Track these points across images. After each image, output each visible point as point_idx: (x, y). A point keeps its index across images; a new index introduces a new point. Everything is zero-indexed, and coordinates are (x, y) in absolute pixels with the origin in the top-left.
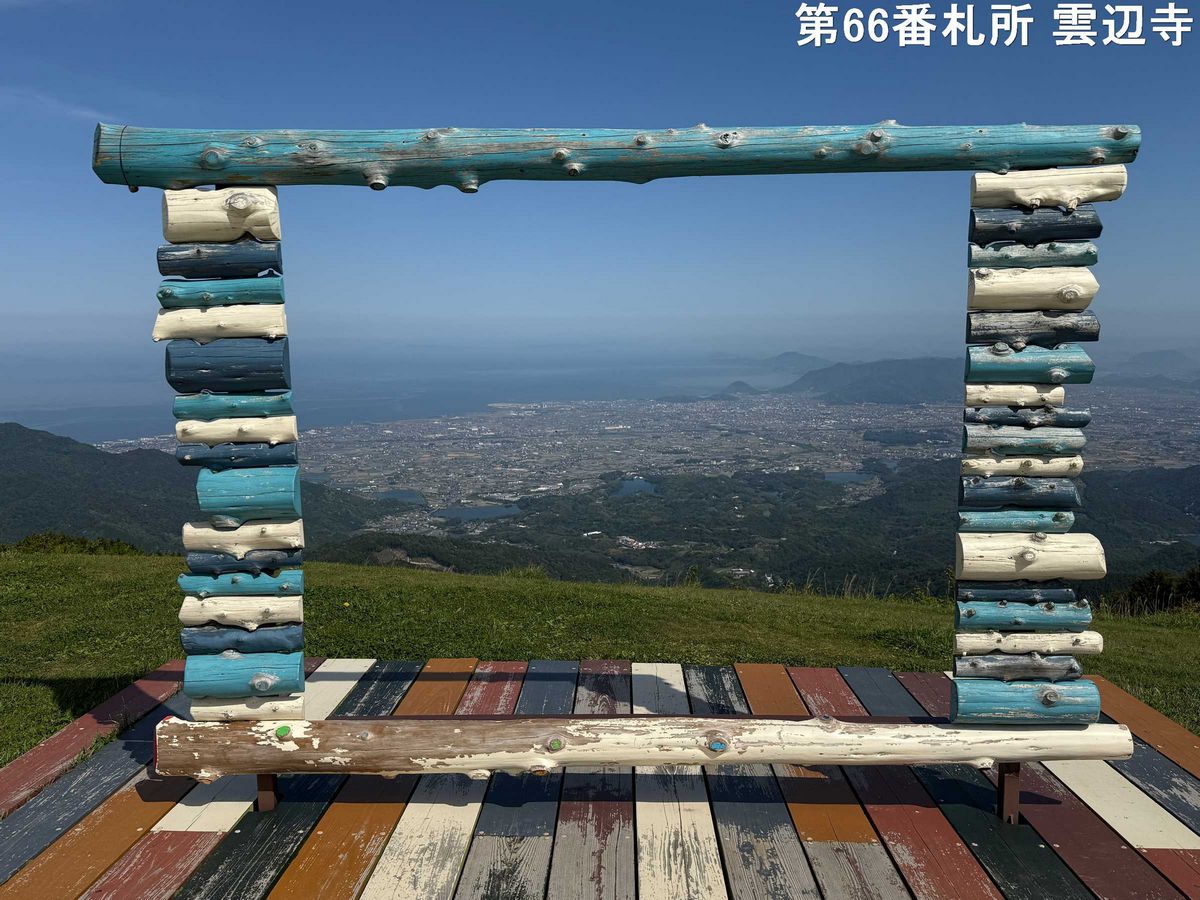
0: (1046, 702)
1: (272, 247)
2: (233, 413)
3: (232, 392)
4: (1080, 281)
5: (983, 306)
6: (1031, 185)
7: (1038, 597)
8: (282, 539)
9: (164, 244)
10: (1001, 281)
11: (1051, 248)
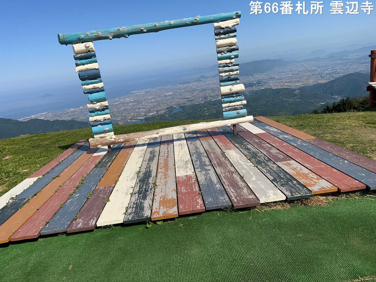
0: (238, 113)
1: (94, 52)
2: (92, 83)
3: (91, 80)
4: (234, 40)
5: (218, 46)
6: (223, 24)
7: (235, 96)
8: (105, 105)
9: (74, 54)
10: (220, 42)
11: (228, 35)
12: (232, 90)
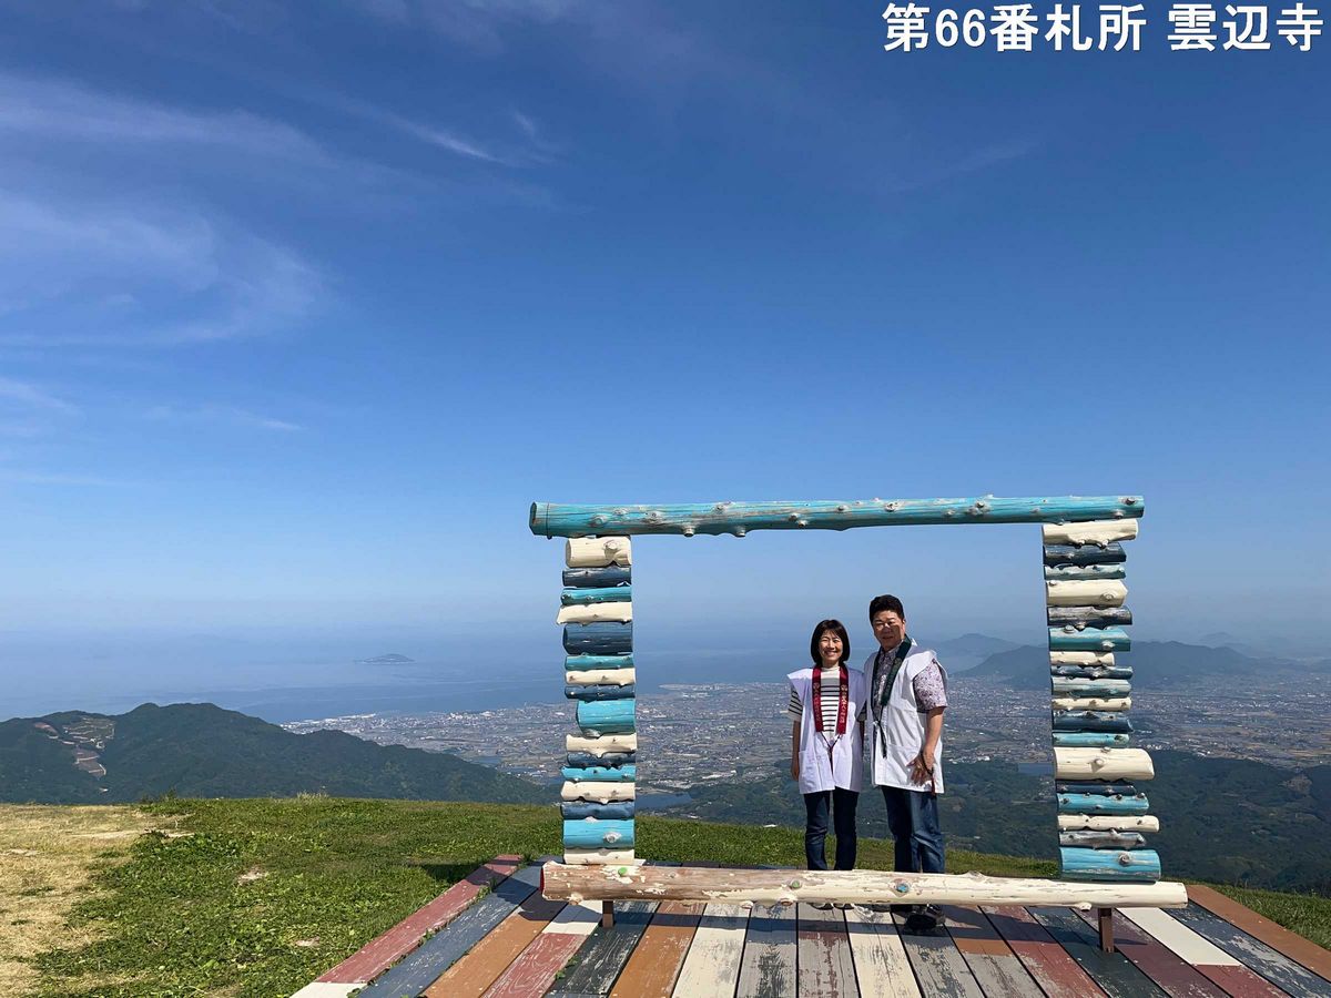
0: (1122, 863)
1: (627, 569)
2: (599, 666)
3: (599, 655)
4: (1114, 588)
5: (1055, 602)
6: (1078, 532)
7: (1110, 791)
8: (624, 745)
9: (566, 568)
10: (1063, 589)
11: (1095, 568)
12: (1101, 767)
